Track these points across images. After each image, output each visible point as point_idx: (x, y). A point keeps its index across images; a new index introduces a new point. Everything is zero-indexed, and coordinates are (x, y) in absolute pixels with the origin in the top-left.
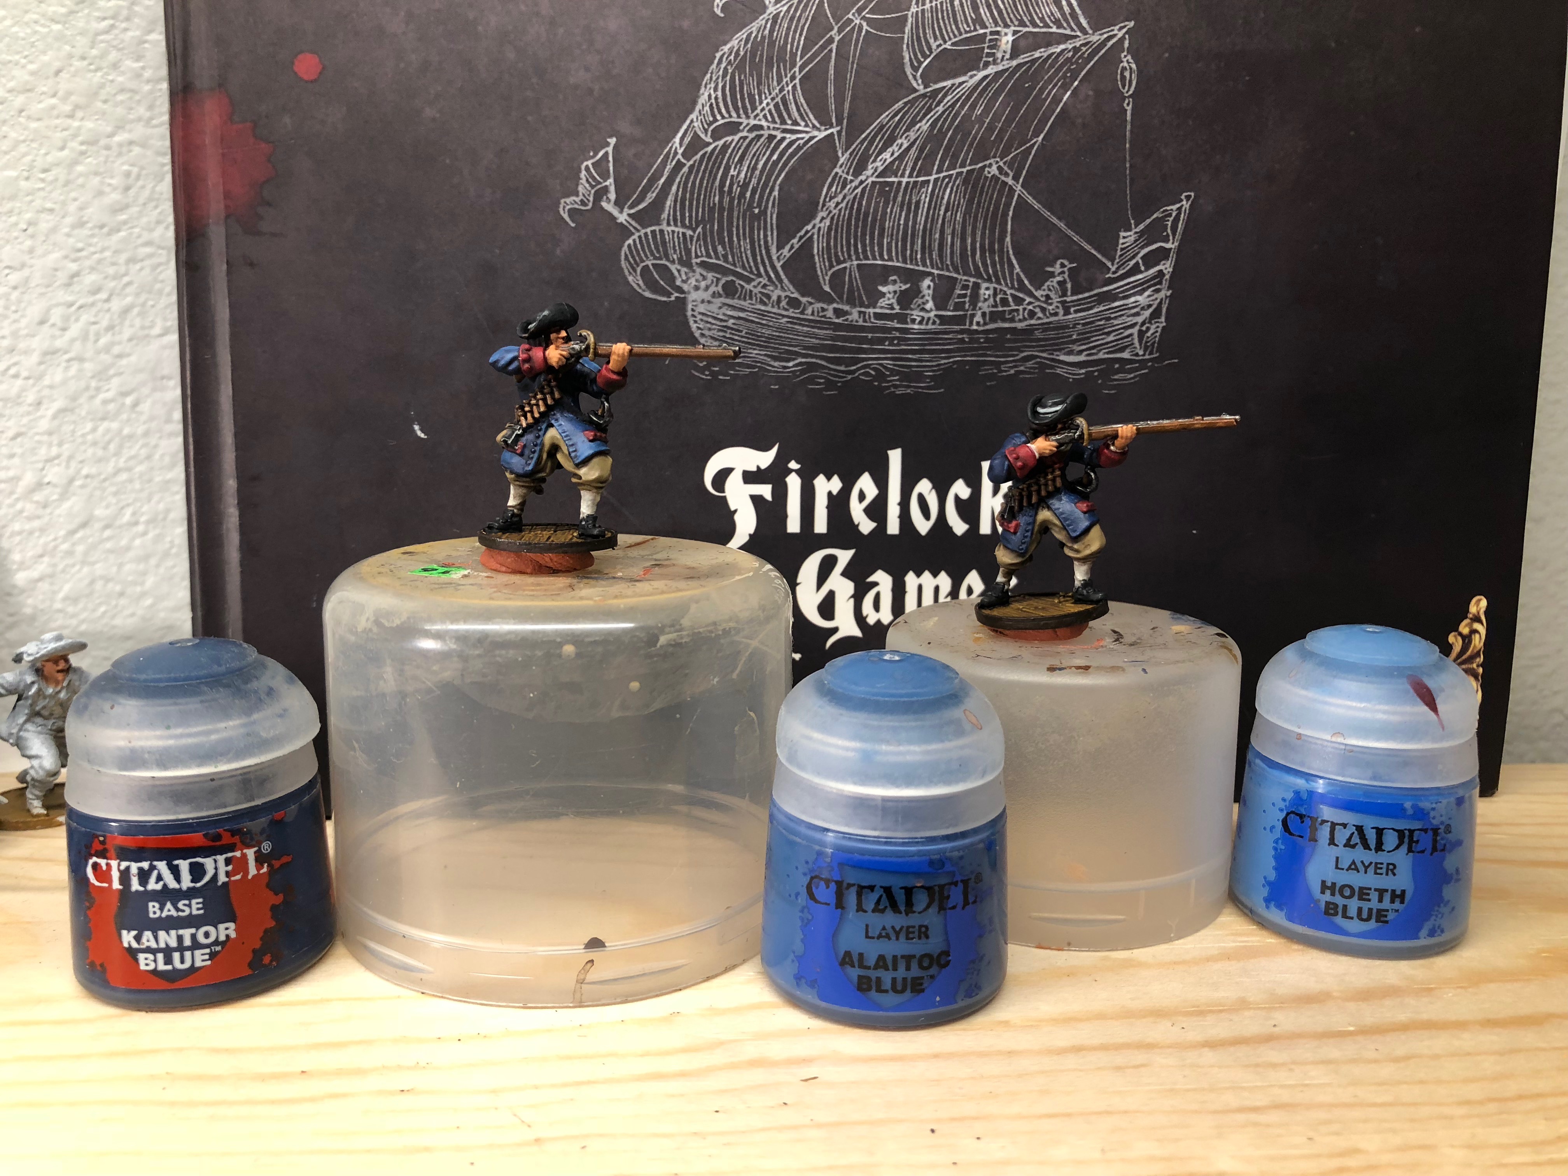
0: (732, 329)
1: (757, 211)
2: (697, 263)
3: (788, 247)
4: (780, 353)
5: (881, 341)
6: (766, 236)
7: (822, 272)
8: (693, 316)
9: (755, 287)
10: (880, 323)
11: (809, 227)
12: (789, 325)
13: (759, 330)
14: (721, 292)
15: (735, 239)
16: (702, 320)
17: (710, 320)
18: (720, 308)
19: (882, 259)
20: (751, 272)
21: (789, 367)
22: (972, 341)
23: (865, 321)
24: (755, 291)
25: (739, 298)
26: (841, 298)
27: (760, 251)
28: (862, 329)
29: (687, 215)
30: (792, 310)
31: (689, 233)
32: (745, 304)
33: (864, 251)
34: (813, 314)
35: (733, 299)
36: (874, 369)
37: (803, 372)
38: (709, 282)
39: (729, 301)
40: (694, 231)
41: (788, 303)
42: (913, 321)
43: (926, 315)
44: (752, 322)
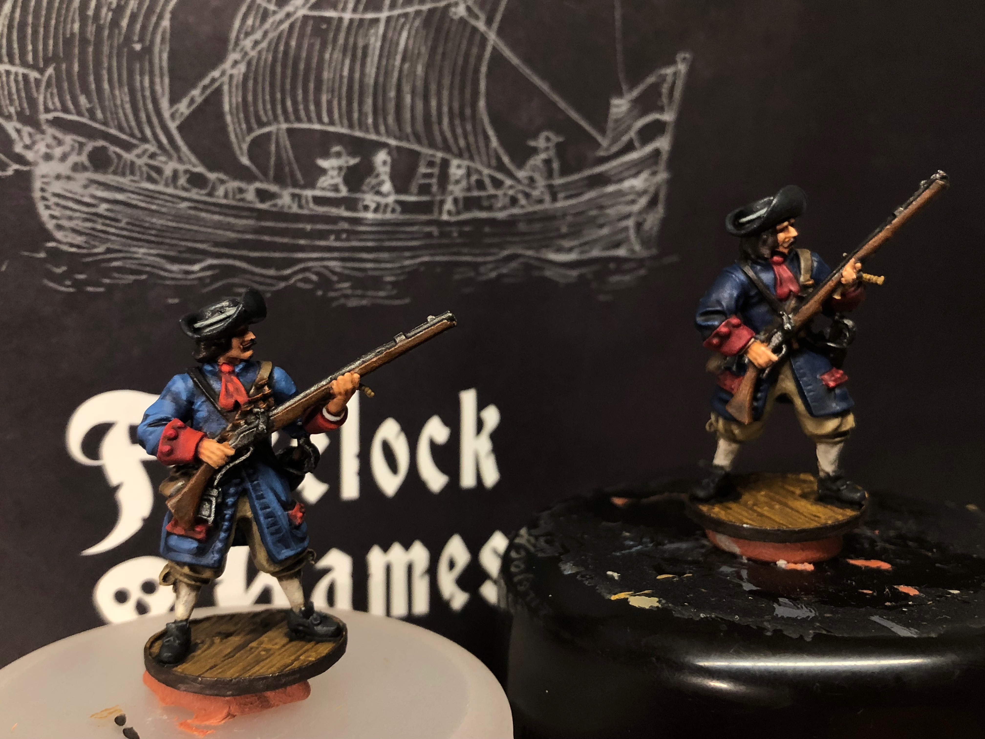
0: (106, 218)
1: (138, 47)
2: (48, 121)
3: (185, 102)
4: (180, 252)
5: (323, 235)
6: (152, 83)
7: (237, 136)
8: (44, 198)
9: (139, 156)
10: (321, 210)
11: (216, 74)
12: (192, 212)
13: (148, 219)
14: (87, 163)
15: (106, 86)
16: (57, 205)
17: (71, 204)
18: (86, 187)
19: (320, 121)
20: (132, 135)
21: (193, 272)
22: (442, 235)
23: (300, 206)
24: (140, 162)
25: (115, 173)
26: (265, 174)
27: (145, 105)
28: (297, 218)
29: (30, 47)
30: (195, 190)
31: (34, 75)
32: (125, 181)
33: (296, 111)
34: (226, 196)
35: (105, 173)
36: (317, 274)
37: (214, 279)
38: (66, 148)
39: (99, 177)
40: (42, 71)
41: (189, 181)
42: (366, 208)
43: (383, 201)
44: (136, 207)
